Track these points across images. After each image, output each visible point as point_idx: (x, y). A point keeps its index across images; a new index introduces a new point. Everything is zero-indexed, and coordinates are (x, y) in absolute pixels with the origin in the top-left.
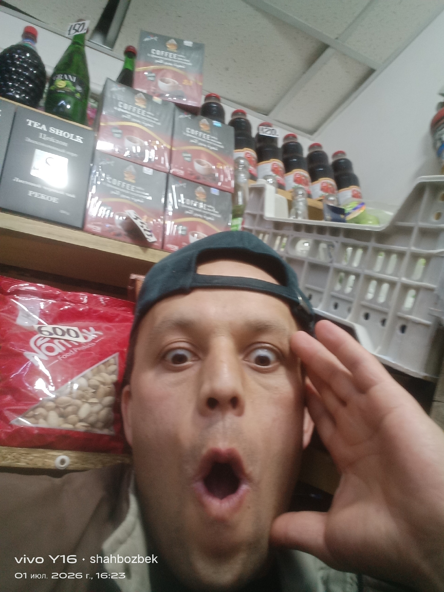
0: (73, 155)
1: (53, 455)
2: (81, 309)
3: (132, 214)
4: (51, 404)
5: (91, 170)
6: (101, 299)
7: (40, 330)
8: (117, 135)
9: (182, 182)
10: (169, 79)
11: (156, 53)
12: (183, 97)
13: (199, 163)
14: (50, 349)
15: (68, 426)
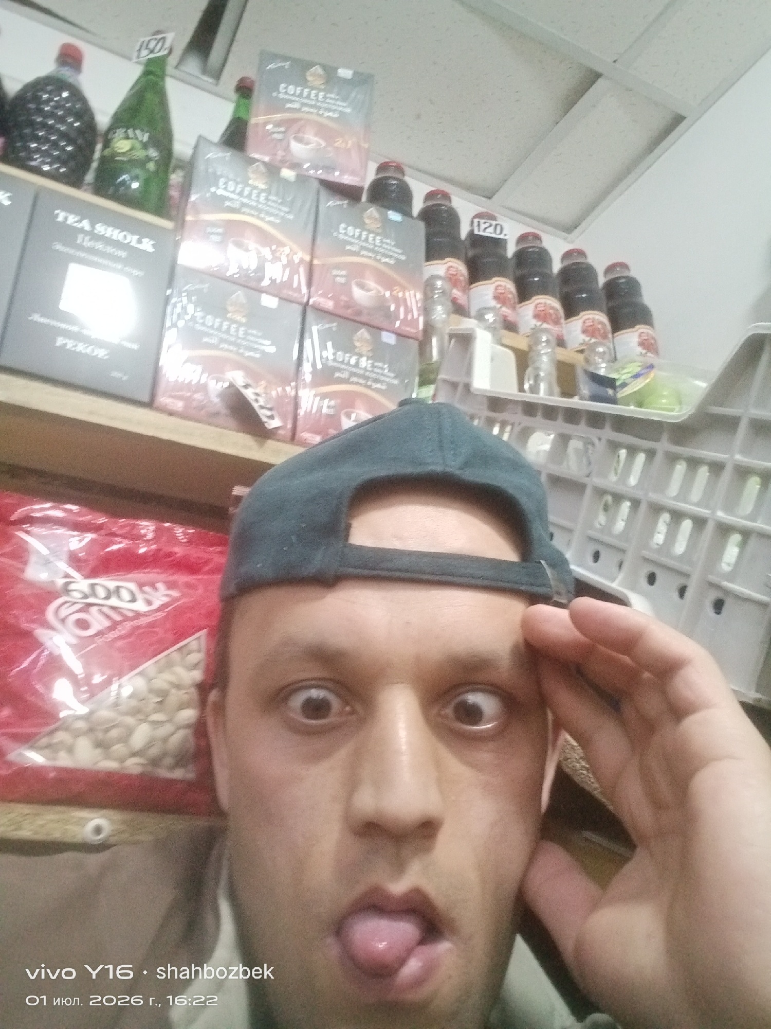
0: (136, 272)
1: (82, 818)
2: (142, 551)
3: (238, 378)
4: (81, 725)
5: (167, 300)
6: (179, 531)
7: (66, 590)
8: (213, 237)
9: (331, 322)
10: (310, 136)
11: (287, 90)
12: (334, 169)
13: (362, 286)
14: (83, 624)
15: (111, 765)
